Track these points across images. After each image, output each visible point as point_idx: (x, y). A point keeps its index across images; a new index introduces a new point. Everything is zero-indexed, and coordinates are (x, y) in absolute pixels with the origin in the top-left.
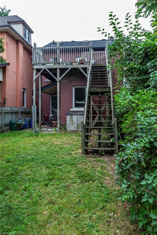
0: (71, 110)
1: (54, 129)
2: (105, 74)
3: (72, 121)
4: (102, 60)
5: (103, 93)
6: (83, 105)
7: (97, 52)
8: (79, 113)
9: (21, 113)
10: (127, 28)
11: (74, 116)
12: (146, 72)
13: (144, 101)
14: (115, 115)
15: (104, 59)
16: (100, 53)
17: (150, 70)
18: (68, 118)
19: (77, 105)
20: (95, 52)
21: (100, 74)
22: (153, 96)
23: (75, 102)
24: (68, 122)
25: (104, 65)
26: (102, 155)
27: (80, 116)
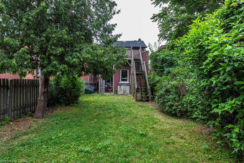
0: (120, 83)
1: (109, 93)
2: (139, 64)
3: (121, 89)
4: (137, 55)
5: (141, 74)
6: (126, 80)
7: (135, 51)
8: (124, 85)
9: (89, 84)
10: (155, 48)
11: (122, 86)
12: (163, 67)
13: (164, 79)
14: (149, 85)
15: (138, 55)
16: (136, 51)
17: (164, 67)
18: (119, 87)
19: (123, 80)
20: (134, 51)
21: (138, 64)
22: (166, 78)
23: (122, 78)
24: (118, 89)
25: (139, 59)
26: (144, 102)
27: (125, 86)
